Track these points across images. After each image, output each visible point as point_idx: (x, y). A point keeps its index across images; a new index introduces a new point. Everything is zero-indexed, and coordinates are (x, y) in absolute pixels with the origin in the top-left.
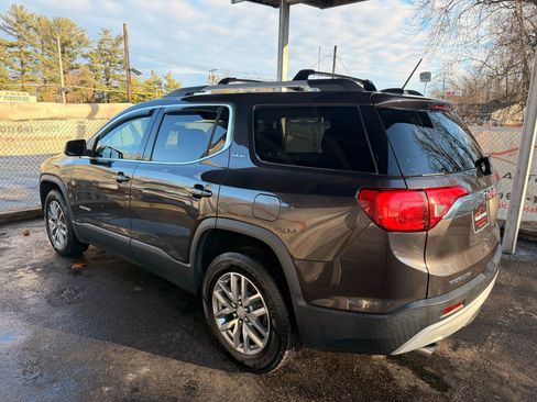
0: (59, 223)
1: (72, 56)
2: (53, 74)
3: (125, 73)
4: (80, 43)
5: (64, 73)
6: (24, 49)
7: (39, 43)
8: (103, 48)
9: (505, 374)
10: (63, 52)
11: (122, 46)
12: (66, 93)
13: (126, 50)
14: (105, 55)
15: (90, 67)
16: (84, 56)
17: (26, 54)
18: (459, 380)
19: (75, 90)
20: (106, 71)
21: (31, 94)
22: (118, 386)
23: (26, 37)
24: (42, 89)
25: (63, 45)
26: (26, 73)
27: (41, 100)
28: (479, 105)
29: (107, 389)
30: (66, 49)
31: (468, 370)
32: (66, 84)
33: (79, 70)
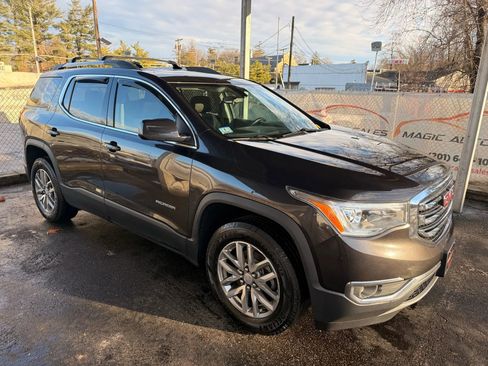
1: (44, 27)
2: (26, 44)
3: (95, 43)
4: (51, 13)
5: (37, 43)
7: (10, 13)
8: (73, 18)
9: (461, 331)
10: (35, 23)
11: (91, 16)
12: (40, 62)
13: (95, 20)
14: (74, 24)
15: (62, 37)
16: (56, 27)
18: (418, 338)
19: (48, 59)
20: (78, 41)
21: (6, 64)
22: (92, 353)
24: (17, 58)
25: (35, 16)
27: (16, 69)
28: (425, 73)
29: (81, 357)
30: (39, 19)
31: (426, 327)
32: (39, 54)
33: (52, 40)
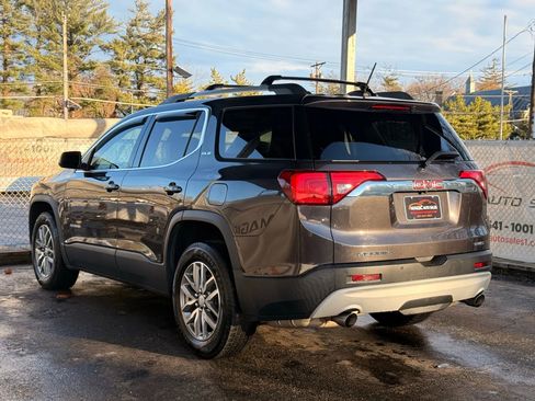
0: (47, 250)
1: (85, 50)
2: (51, 79)
4: (98, 26)
5: (70, 77)
6: (11, 40)
7: (32, 29)
8: (135, 32)
10: (70, 43)
11: (163, 30)
14: (136, 44)
15: (114, 66)
16: (105, 48)
17: (13, 48)
20: (139, 72)
21: (15, 113)
23: (14, 21)
24: (33, 104)
25: (71, 32)
26: (11, 79)
30: (76, 37)
32: (70, 96)
33: (95, 72)
